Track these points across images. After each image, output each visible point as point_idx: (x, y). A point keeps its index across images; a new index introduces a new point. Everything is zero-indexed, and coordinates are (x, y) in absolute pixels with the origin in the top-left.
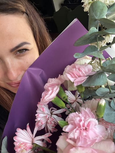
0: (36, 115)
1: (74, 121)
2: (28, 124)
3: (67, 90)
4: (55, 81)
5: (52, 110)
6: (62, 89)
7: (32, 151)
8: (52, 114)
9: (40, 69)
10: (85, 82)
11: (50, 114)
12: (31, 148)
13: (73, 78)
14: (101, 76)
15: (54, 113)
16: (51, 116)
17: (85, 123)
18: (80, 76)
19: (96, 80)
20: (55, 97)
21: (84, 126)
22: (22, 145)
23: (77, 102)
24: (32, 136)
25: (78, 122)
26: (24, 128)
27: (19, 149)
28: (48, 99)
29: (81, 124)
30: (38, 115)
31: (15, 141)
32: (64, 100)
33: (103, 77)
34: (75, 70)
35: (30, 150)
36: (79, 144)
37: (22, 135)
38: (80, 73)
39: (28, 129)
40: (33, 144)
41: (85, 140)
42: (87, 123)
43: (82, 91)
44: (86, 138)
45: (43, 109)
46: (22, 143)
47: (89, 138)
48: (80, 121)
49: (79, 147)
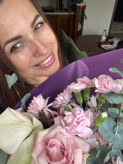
0: (58, 95)
1: (75, 112)
2: (49, 97)
3: (94, 96)
4: (87, 80)
5: (72, 101)
6: (90, 91)
7: (38, 115)
8: (69, 103)
9: (87, 67)
10: (105, 93)
11: (68, 103)
12: (39, 112)
13: (99, 85)
14: (119, 97)
15: (71, 104)
16: (68, 104)
17: (81, 118)
18: (105, 88)
19: (112, 97)
20: (79, 91)
21: (78, 119)
22: (35, 105)
23: (95, 110)
24: (45, 106)
25: (77, 114)
26: (45, 98)
27: (32, 106)
28: (72, 88)
29: (78, 116)
30: (59, 96)
31: (33, 100)
32: (85, 99)
33: (120, 98)
34: (105, 80)
35: (38, 113)
36: (67, 128)
37: (40, 100)
38: (107, 85)
39: (47, 100)
40: (42, 110)
41: (73, 128)
42: (82, 119)
43: (101, 101)
44: (74, 127)
45: (65, 94)
46: (36, 103)
47: (76, 129)
48: (79, 114)
49: (65, 129)
